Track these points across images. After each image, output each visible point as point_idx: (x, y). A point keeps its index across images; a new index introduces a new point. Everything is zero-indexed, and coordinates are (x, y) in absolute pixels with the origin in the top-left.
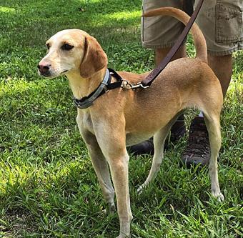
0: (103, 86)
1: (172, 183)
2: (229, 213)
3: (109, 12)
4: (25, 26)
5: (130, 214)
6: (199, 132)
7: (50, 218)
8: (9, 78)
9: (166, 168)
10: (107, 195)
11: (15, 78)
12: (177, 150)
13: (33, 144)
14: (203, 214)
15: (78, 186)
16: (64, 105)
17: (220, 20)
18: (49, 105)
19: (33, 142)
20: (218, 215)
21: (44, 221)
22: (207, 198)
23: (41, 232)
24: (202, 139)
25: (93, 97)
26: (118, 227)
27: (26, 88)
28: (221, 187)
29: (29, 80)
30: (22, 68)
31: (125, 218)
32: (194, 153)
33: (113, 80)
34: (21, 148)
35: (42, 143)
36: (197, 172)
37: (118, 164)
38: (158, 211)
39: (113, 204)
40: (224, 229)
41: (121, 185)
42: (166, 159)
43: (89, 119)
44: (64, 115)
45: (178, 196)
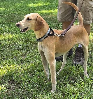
0: (47, 35)
1: (70, 71)
2: (92, 82)
3: (40, 10)
4: (9, 15)
5: (56, 82)
6: (79, 53)
7: (25, 84)
8: (5, 33)
9: (67, 66)
10: (47, 75)
11: (7, 33)
12: (70, 59)
13: (16, 57)
14: (82, 82)
15: (35, 72)
16: (27, 43)
17: (86, 12)
18: (21, 43)
19: (16, 56)
20: (88, 82)
21: (23, 85)
22: (83, 76)
23: (22, 89)
24: (80, 55)
25: (43, 38)
26: (51, 87)
27: (12, 37)
28: (88, 73)
29: (12, 34)
30: (10, 29)
31: (54, 84)
32: (77, 60)
33: (51, 33)
34: (12, 58)
35: (19, 57)
36: (78, 67)
37: (52, 63)
38: (66, 81)
39: (49, 79)
40: (90, 87)
41: (53, 71)
42: (67, 62)
43: (42, 46)
44: (27, 47)
45: (72, 76)
